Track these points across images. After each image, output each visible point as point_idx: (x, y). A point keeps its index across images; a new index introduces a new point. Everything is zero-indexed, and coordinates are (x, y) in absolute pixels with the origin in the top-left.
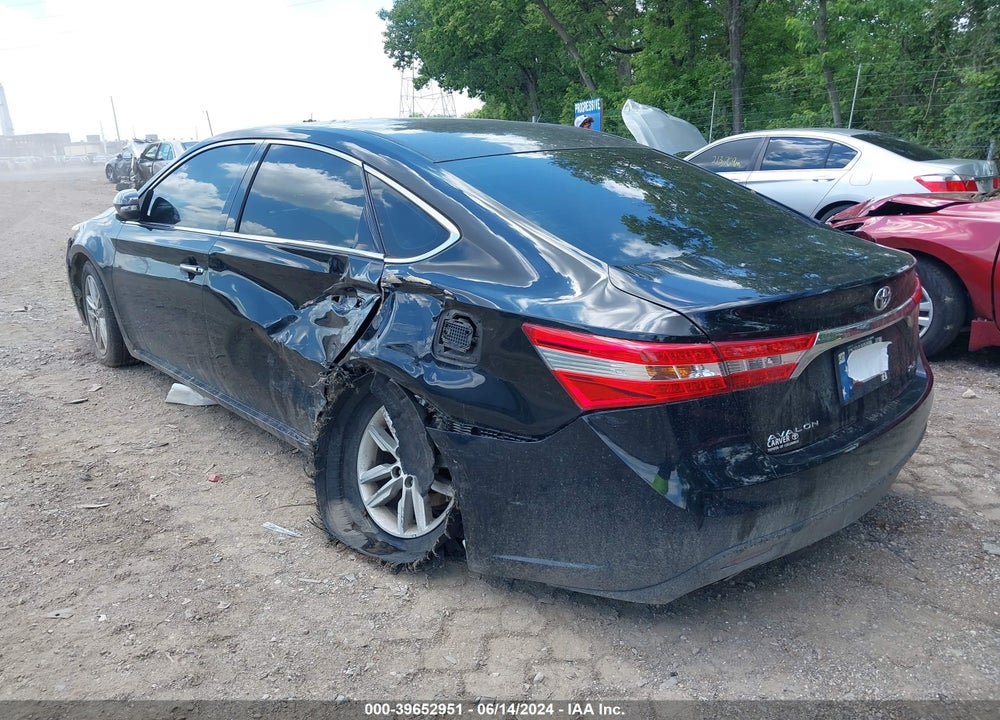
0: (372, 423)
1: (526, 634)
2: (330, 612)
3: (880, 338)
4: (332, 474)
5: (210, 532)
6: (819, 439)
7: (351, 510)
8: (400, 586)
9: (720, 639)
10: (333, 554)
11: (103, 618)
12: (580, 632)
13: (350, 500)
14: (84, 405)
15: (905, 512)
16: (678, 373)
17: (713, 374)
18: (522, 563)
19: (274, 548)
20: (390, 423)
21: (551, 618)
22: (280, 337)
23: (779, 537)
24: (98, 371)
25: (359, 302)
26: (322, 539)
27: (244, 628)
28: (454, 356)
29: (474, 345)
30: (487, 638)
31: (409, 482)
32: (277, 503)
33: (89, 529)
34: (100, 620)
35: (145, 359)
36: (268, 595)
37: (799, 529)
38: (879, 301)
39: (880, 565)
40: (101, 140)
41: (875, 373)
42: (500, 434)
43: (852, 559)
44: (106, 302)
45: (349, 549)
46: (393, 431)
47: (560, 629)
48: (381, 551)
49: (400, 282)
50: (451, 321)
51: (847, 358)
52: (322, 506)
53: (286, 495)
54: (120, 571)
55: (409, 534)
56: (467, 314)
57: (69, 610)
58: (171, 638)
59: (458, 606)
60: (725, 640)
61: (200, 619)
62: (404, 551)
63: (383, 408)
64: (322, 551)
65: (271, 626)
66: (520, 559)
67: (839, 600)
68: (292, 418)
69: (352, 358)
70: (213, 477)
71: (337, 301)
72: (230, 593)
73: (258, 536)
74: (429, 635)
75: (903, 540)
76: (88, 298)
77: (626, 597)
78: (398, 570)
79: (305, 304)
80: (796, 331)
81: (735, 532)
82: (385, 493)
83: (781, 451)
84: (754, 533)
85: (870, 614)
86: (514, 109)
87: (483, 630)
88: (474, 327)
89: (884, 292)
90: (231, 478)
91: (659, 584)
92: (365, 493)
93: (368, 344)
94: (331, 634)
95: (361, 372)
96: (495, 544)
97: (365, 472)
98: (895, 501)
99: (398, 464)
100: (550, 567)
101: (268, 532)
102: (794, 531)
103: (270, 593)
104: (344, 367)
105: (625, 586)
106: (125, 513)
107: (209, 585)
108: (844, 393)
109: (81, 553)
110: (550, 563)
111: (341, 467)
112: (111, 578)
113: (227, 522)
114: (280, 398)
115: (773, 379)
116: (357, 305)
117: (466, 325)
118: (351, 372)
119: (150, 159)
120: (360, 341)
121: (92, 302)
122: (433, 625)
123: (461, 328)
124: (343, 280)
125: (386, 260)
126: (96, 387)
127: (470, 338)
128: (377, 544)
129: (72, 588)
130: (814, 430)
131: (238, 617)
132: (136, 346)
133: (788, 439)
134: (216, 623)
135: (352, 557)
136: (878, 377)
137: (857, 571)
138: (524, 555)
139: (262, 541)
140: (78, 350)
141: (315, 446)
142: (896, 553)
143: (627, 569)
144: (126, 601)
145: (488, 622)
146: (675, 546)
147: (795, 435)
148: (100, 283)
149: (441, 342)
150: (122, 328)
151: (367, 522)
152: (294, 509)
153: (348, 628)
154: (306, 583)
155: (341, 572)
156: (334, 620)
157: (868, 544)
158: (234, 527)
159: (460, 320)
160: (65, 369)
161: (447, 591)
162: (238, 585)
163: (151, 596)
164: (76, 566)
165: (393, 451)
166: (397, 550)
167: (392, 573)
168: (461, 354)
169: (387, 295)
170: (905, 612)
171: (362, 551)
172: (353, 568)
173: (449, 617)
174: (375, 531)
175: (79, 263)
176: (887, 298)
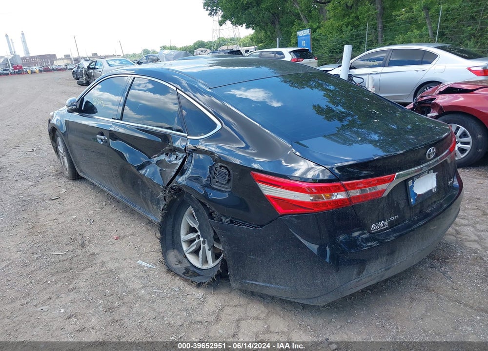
0: (186, 213)
1: (258, 318)
2: (166, 307)
3: (432, 171)
4: (169, 238)
5: (114, 266)
6: (399, 224)
7: (178, 255)
8: (199, 293)
9: (352, 321)
10: (169, 277)
11: (62, 311)
12: (283, 318)
13: (178, 249)
14: (58, 200)
15: (450, 251)
16: (324, 198)
17: (343, 197)
18: (256, 284)
19: (142, 274)
20: (194, 214)
21: (270, 310)
22: (143, 172)
23: (378, 273)
24: (65, 182)
25: (177, 157)
26: (164, 269)
27: (126, 316)
28: (220, 185)
29: (229, 180)
30: (239, 320)
31: (204, 242)
32: (145, 250)
33: (58, 265)
34: (61, 312)
35: (85, 177)
36: (138, 298)
37: (389, 269)
38: (429, 155)
39: (435, 281)
40: (71, 57)
41: (429, 189)
42: (243, 223)
43: (421, 277)
44: (66, 150)
45: (176, 274)
46: (196, 218)
47: (274, 315)
48: (191, 275)
49: (195, 148)
50: (218, 169)
51: (413, 183)
52: (164, 253)
53: (150, 245)
54: (71, 287)
55: (205, 267)
56: (225, 165)
57: (47, 307)
58: (93, 321)
59: (226, 304)
60: (354, 321)
61: (106, 311)
62: (202, 275)
63: (191, 207)
64: (164, 275)
65: (139, 314)
66: (254, 283)
67: (412, 300)
68: (151, 209)
69: (174, 184)
70: (115, 237)
71: (168, 155)
72: (121, 298)
73: (134, 267)
74: (211, 319)
75: (448, 266)
76: (59, 147)
77: (305, 302)
78: (199, 285)
79: (154, 156)
80: (384, 173)
81: (355, 272)
82: (193, 247)
83: (379, 232)
84: (365, 272)
85: (427, 308)
86: (269, 33)
87: (237, 316)
88: (229, 172)
89: (432, 150)
90: (124, 237)
91: (320, 296)
92: (185, 247)
93: (181, 178)
94: (166, 319)
95: (179, 190)
96: (243, 275)
97: (184, 236)
98: (446, 245)
99: (199, 233)
100: (269, 287)
101: (140, 266)
102: (386, 270)
103: (139, 297)
104: (171, 188)
105: (304, 297)
106: (74, 256)
107: (111, 293)
108: (412, 200)
109: (54, 277)
110: (268, 285)
111: (173, 233)
112: (67, 290)
113: (121, 261)
114: (145, 200)
115: (373, 198)
116: (176, 159)
117: (225, 171)
118: (175, 191)
119: (92, 69)
120: (177, 176)
121: (61, 149)
122: (214, 314)
123: (223, 172)
124: (169, 146)
125: (188, 137)
126: (64, 190)
127: (227, 177)
128: (190, 272)
129: (49, 295)
130: (397, 220)
131: (124, 309)
132: (81, 171)
133: (382, 225)
134: (113, 313)
135: (178, 278)
136: (431, 190)
137: (422, 284)
138: (256, 281)
139: (137, 270)
140: (56, 171)
141: (160, 225)
142: (444, 274)
143: (304, 290)
144: (73, 302)
145: (240, 312)
146: (326, 280)
147: (386, 223)
148: (63, 141)
149: (214, 178)
150: (74, 163)
151: (186, 261)
152: (152, 253)
153: (174, 316)
154: (156, 292)
155: (173, 286)
156: (168, 312)
157: (430, 269)
158: (124, 263)
159: (222, 168)
160: (50, 181)
161: (221, 296)
162: (124, 294)
163: (84, 299)
164: (52, 284)
165: (196, 227)
166: (199, 275)
167: (196, 286)
168: (223, 184)
169: (189, 154)
170: (444, 306)
171: (183, 275)
172: (178, 284)
173: (221, 310)
174: (189, 265)
175: (53, 131)
176: (434, 152)
